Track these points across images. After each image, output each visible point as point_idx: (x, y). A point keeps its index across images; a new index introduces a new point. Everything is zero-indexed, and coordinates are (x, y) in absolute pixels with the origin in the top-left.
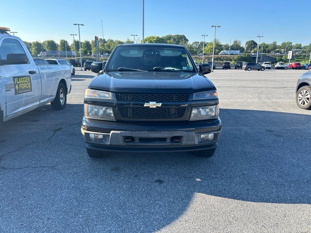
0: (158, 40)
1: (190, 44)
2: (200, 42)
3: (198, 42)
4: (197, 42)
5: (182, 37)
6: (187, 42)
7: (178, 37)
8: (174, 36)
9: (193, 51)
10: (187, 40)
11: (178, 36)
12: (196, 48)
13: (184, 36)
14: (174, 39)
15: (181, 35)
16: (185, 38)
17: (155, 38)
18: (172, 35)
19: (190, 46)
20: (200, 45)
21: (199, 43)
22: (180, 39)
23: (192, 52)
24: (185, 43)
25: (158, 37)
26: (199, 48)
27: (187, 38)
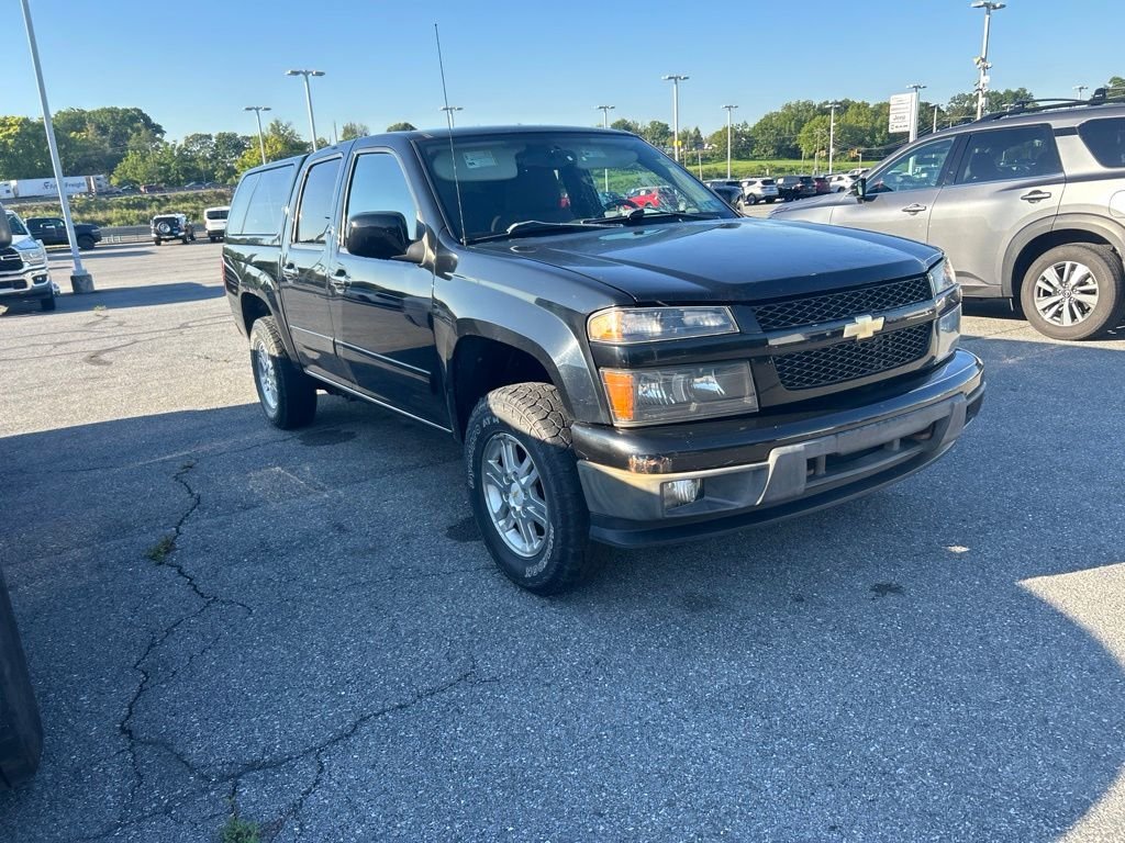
0: (28, 134)
1: (178, 146)
2: (214, 134)
3: (209, 137)
4: (202, 137)
5: (134, 119)
6: (158, 135)
7: (113, 118)
8: (94, 112)
9: (195, 169)
10: (158, 129)
11: (113, 111)
12: (205, 159)
13: (139, 111)
14: (98, 127)
15: (128, 111)
16: (147, 120)
17: (11, 125)
18: (84, 112)
19: (180, 153)
20: (216, 146)
21: (214, 140)
22: (127, 125)
23: (195, 175)
24: (153, 141)
25: (26, 121)
26: (214, 157)
27: (155, 120)
